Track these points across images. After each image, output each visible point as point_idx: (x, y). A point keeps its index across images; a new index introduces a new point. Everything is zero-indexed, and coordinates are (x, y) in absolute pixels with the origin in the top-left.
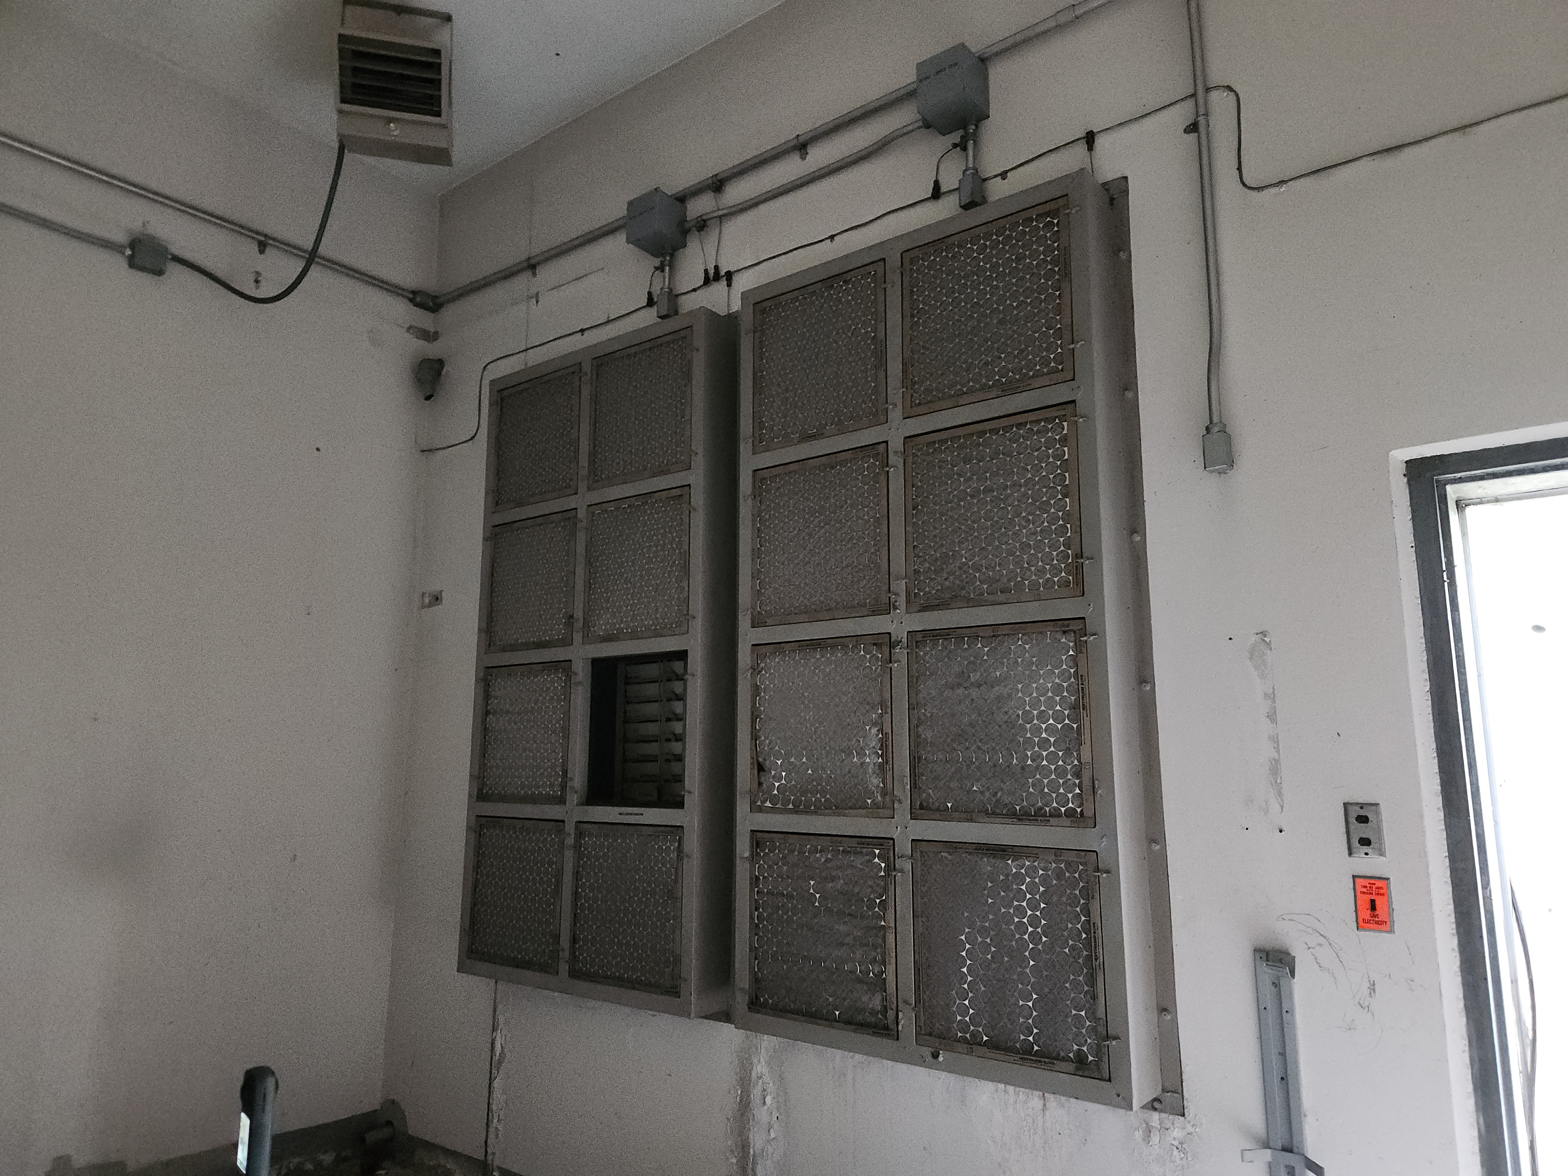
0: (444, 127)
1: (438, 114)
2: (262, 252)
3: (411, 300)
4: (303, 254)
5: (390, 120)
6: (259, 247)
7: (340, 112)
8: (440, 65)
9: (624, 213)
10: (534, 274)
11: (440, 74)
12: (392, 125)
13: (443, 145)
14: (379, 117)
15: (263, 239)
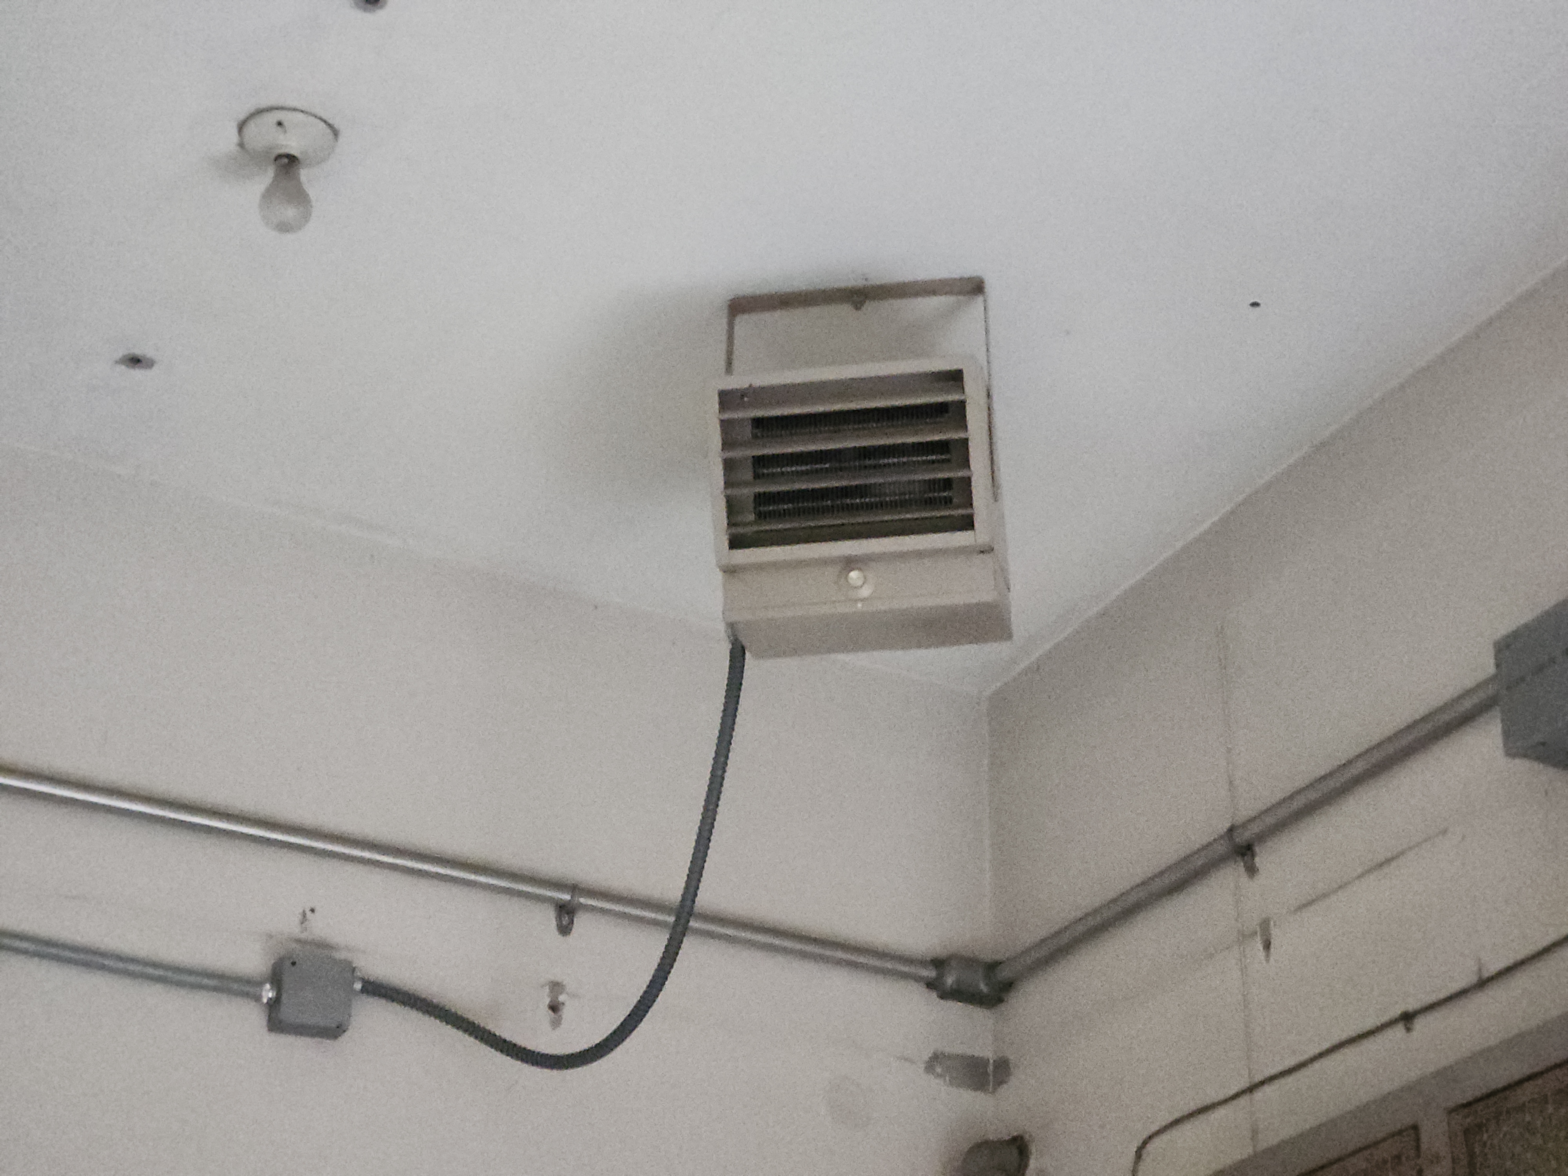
0: (986, 550)
1: (968, 524)
2: (565, 930)
3: (931, 985)
4: (660, 917)
5: (850, 563)
6: (559, 918)
7: (730, 571)
8: (962, 404)
9: (1487, 666)
10: (1252, 870)
11: (965, 428)
12: (854, 575)
13: (986, 596)
14: (825, 562)
15: (566, 897)
